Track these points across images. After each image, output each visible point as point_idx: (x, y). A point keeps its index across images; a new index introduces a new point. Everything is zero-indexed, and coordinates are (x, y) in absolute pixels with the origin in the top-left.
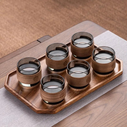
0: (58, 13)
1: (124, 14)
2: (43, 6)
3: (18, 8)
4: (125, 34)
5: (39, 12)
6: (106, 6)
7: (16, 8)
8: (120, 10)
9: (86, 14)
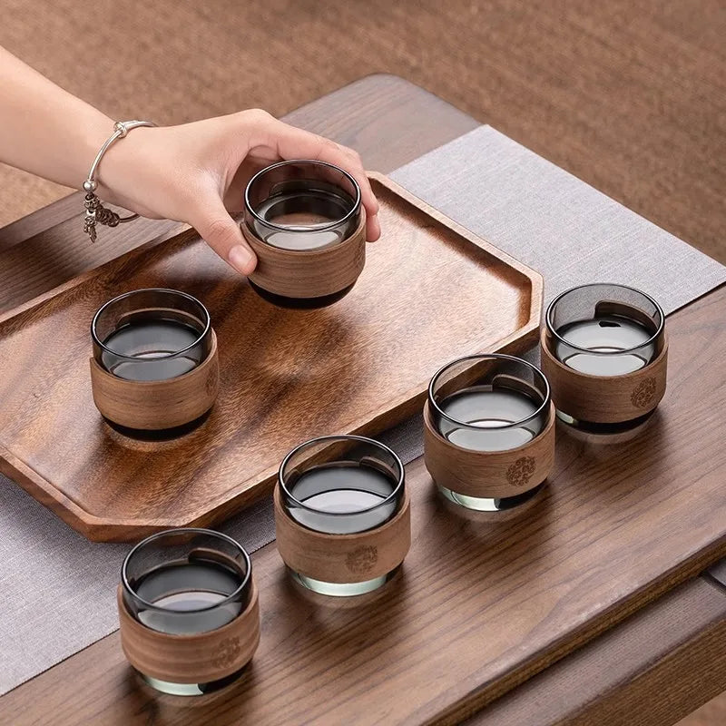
0: (281, 47)
1: (623, 55)
2: (206, 11)
3: (73, 23)
4: (620, 157)
5: (178, 44)
6: (530, 10)
7: (60, 22)
8: (602, 31)
9: (425, 54)
